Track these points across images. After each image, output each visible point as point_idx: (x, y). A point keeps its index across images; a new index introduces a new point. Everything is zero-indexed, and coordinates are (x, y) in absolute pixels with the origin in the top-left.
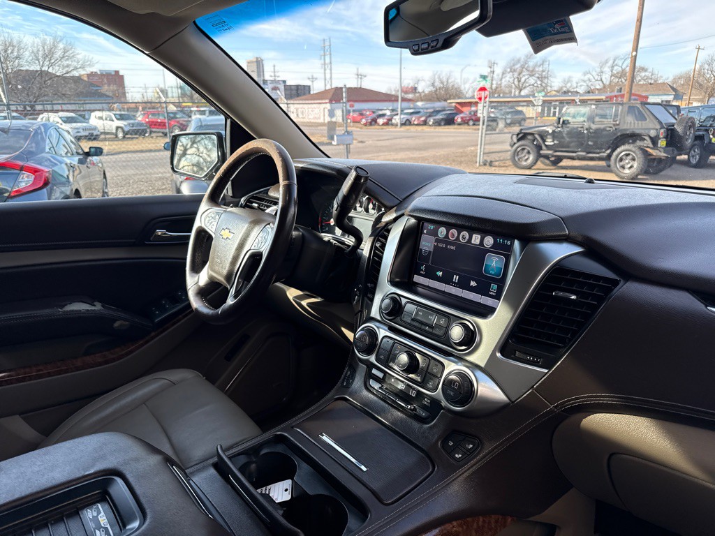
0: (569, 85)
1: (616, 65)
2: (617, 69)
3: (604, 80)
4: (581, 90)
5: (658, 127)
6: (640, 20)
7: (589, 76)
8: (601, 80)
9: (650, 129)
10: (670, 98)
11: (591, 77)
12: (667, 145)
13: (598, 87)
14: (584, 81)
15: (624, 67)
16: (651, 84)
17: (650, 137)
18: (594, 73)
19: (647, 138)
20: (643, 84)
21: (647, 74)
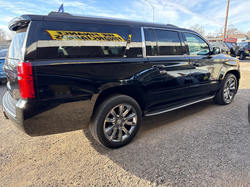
0: (210, 35)
3: (222, 33)
4: (215, 36)
5: (228, 48)
6: (227, 18)
7: (217, 32)
9: (226, 49)
10: (245, 39)
12: (231, 53)
13: (220, 36)
14: (216, 34)
16: (238, 34)
17: (226, 51)
18: (219, 31)
19: (225, 51)
20: (236, 35)
21: (237, 31)
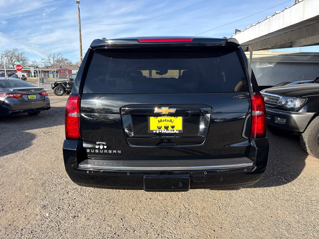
1: (55, 57)
2: (56, 59)
4: (42, 66)
8: (50, 63)
11: (45, 61)
14: (43, 63)
15: (58, 58)
16: (71, 65)
20: (68, 65)
21: (68, 61)
